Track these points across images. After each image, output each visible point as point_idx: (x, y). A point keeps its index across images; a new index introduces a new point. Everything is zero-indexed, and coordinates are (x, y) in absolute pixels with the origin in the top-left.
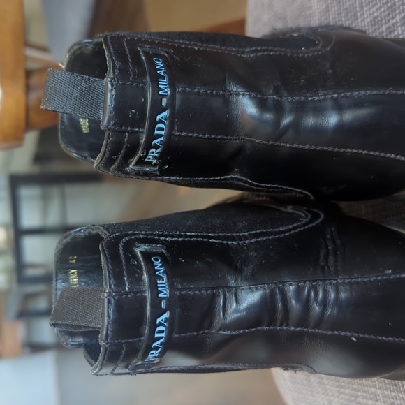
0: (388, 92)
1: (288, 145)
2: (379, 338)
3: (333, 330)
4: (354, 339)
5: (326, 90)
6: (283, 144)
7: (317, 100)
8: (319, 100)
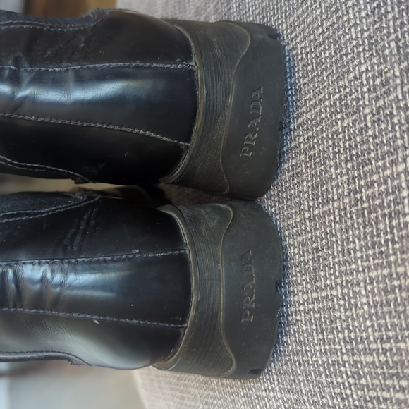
0: (134, 65)
1: (26, 118)
2: (122, 320)
3: (71, 312)
4: (97, 322)
5: (69, 62)
6: (20, 117)
7: (59, 71)
8: (60, 72)
